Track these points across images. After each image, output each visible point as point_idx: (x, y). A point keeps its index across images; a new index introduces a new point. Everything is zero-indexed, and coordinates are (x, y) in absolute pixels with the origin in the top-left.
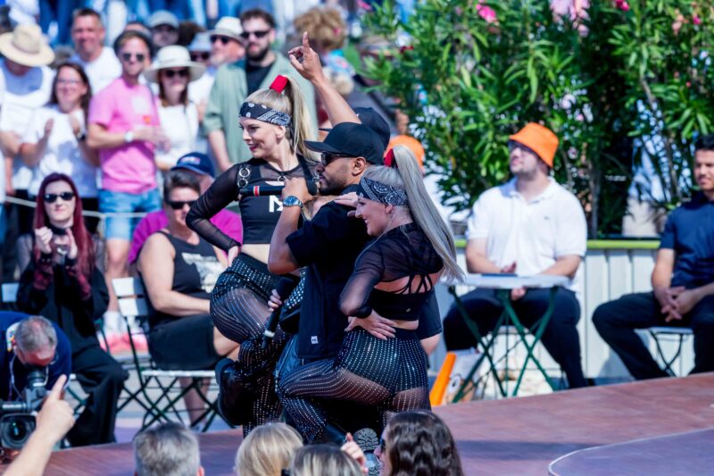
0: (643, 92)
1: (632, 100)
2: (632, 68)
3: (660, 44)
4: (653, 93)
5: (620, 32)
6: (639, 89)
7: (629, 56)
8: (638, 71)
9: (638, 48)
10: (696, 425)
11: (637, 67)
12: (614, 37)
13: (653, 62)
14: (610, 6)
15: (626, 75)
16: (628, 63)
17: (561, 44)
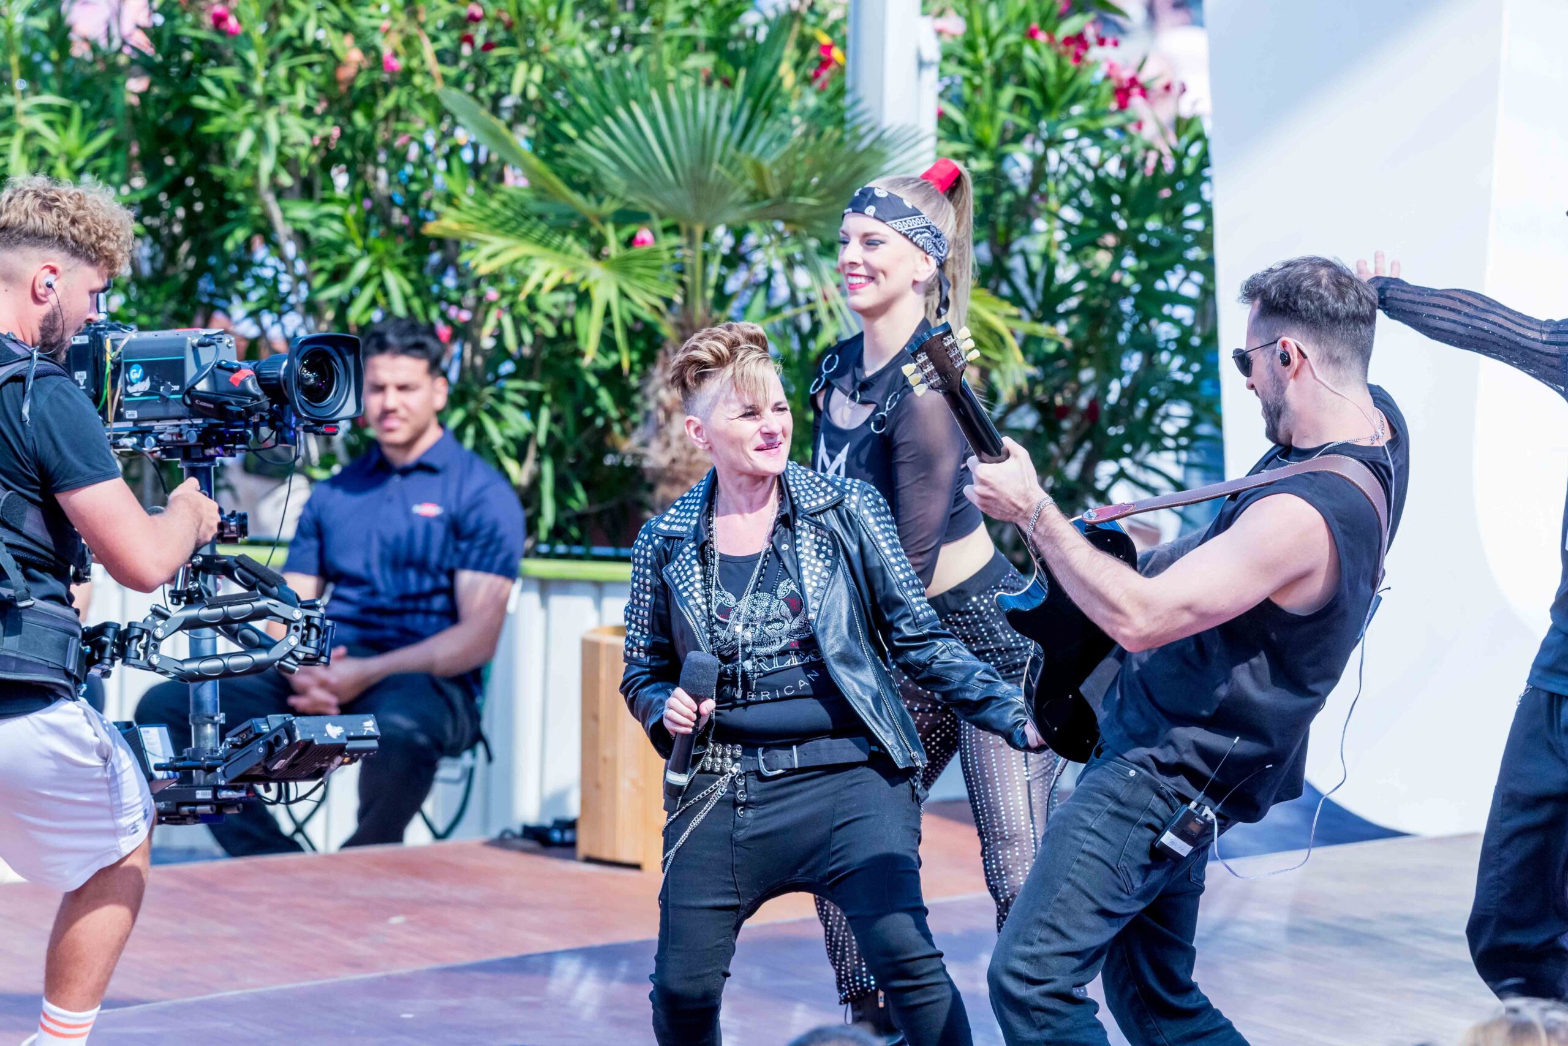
0: (266, 217)
1: (240, 234)
2: (243, 164)
3: (307, 112)
4: (286, 219)
5: (219, 83)
6: (256, 210)
7: (235, 135)
8: (256, 169)
9: (257, 120)
10: (355, 964)
11: (254, 162)
12: (204, 93)
13: (289, 151)
14: (196, 26)
15: (230, 177)
16: (234, 152)
17: (86, 104)
